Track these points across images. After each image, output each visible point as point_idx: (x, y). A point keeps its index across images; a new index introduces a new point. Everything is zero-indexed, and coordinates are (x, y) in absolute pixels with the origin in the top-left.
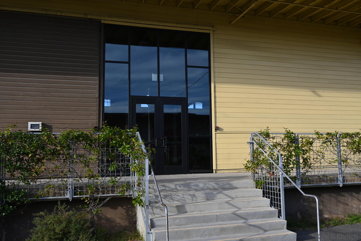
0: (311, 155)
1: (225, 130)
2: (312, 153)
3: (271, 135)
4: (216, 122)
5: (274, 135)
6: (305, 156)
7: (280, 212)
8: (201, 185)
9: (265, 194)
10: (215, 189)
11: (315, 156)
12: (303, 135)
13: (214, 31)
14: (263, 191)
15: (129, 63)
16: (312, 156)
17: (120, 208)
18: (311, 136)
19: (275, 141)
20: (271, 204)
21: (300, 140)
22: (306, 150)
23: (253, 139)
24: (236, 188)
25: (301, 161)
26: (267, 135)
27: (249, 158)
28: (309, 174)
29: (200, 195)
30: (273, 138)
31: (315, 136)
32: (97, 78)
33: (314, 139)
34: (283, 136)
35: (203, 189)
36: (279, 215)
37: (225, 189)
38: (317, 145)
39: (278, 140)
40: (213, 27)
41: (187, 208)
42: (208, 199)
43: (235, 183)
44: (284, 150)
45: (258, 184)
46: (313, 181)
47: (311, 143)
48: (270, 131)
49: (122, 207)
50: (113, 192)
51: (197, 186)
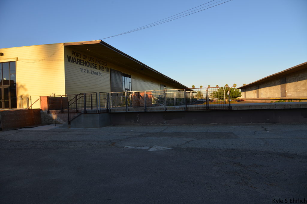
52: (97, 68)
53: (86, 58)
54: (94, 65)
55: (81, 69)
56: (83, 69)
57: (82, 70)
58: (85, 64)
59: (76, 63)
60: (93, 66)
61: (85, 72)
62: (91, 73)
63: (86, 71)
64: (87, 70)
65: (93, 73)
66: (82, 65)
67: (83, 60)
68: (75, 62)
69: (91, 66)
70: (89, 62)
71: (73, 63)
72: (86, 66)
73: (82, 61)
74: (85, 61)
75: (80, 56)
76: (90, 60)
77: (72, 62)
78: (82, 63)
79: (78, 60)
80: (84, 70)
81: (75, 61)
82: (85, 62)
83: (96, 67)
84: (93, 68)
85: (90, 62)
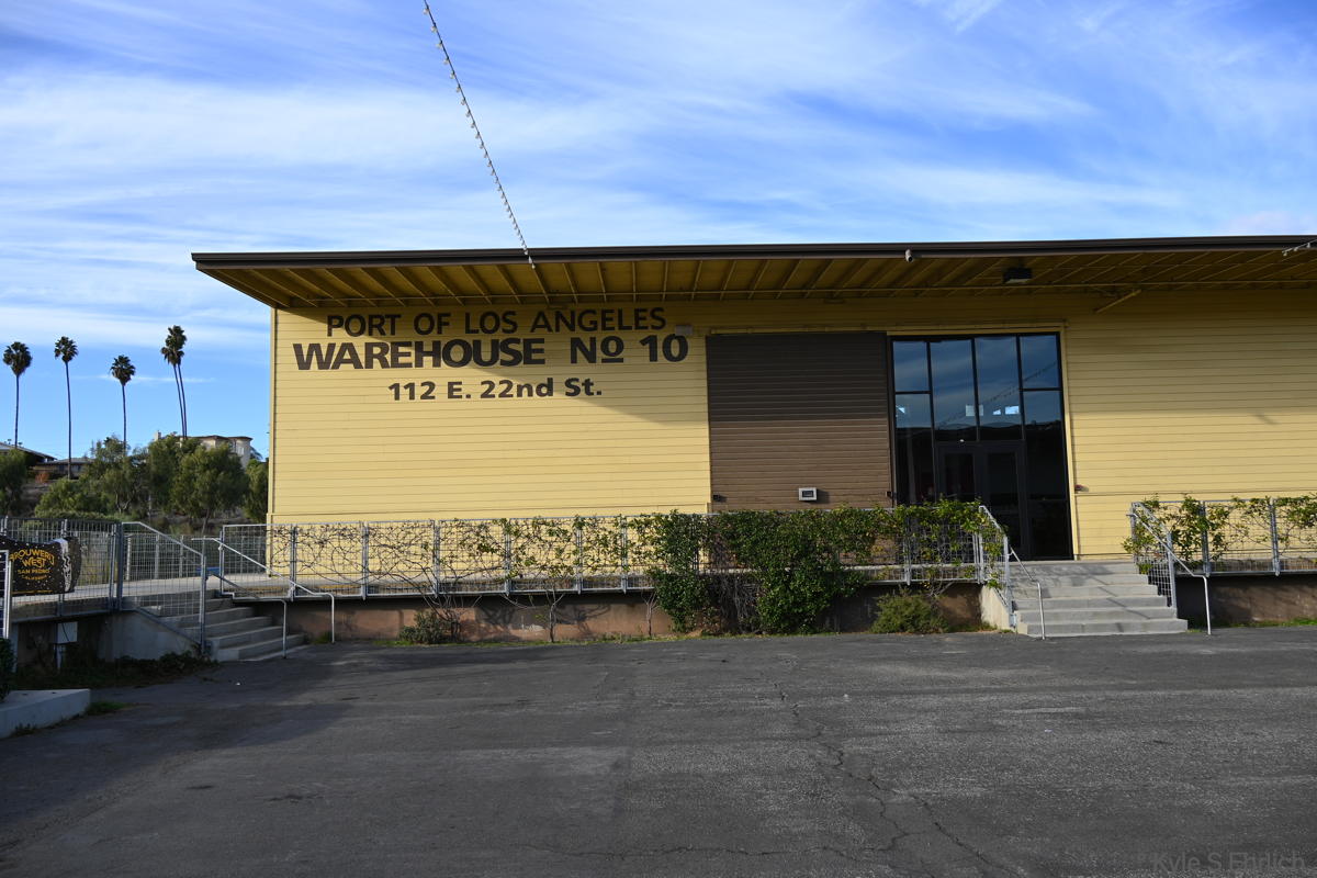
0: (1226, 531)
1: (1091, 491)
2: (1227, 527)
3: (1161, 505)
4: (1075, 478)
5: (1166, 504)
6: (1216, 533)
7: (1169, 601)
8: (1065, 569)
9: (1151, 581)
10: (1083, 574)
11: (1233, 532)
12: (1212, 504)
13: (1066, 327)
14: (1150, 578)
15: (930, 392)
16: (1227, 533)
17: (960, 597)
18: (1226, 504)
19: (1168, 512)
20: (1160, 592)
21: (1207, 510)
22: (1218, 525)
23: (1134, 511)
24: (1111, 573)
25: (1210, 539)
26: (1156, 504)
27: (1130, 535)
28: (1224, 557)
29: (1065, 580)
30: (1165, 508)
31: (1232, 504)
32: (886, 419)
33: (1231, 508)
34: (1180, 505)
35: (1067, 574)
36: (1169, 604)
37: (1097, 574)
38: (1235, 517)
39: (1172, 511)
40: (1064, 321)
41: (1051, 592)
42: (1074, 585)
43: (1110, 568)
44: (1182, 524)
45: (1142, 569)
46: (1230, 567)
47: (1226, 514)
48: (1161, 499)
49: (962, 595)
50: (955, 576)
51: (1060, 570)
52: (542, 362)
53: (441, 324)
54: (519, 348)
55: (396, 387)
56: (411, 386)
57: (404, 393)
58: (428, 360)
59: (358, 366)
60: (503, 356)
61: (424, 397)
62: (485, 395)
63: (441, 390)
64: (451, 384)
65: (502, 395)
66: (409, 365)
67: (415, 337)
68: (347, 361)
69: (486, 355)
70: (470, 339)
71: (336, 366)
72: (436, 364)
73: (401, 349)
74: (436, 344)
75: (387, 327)
76: (475, 325)
77: (323, 365)
78: (402, 360)
79: (377, 350)
80: (420, 391)
81: (347, 356)
82: (428, 347)
83: (535, 356)
84: (504, 363)
85: (480, 336)
